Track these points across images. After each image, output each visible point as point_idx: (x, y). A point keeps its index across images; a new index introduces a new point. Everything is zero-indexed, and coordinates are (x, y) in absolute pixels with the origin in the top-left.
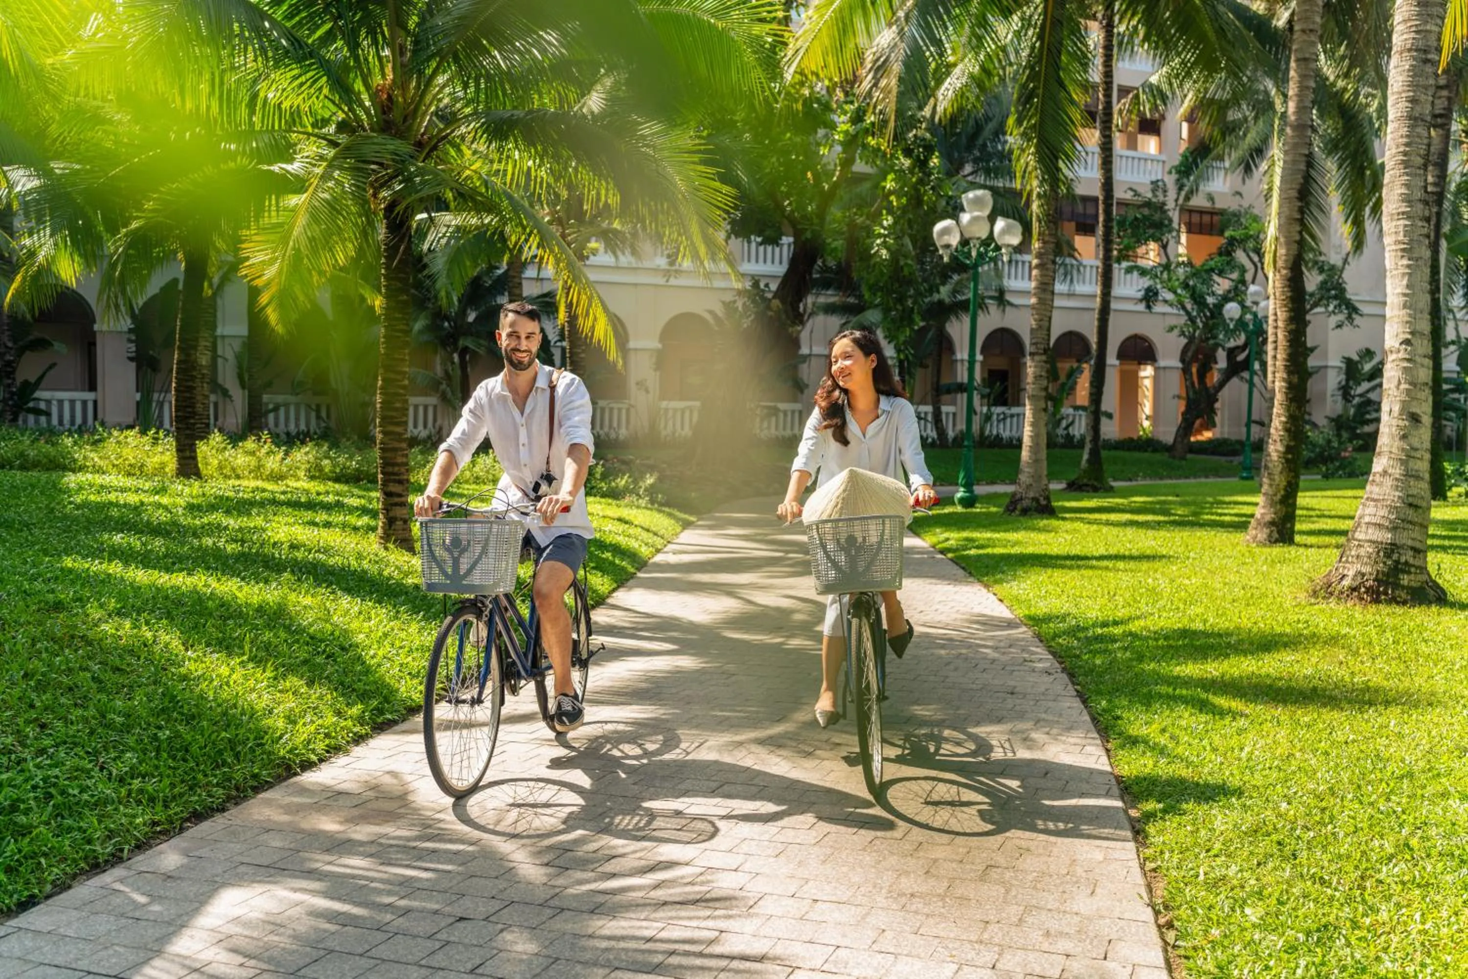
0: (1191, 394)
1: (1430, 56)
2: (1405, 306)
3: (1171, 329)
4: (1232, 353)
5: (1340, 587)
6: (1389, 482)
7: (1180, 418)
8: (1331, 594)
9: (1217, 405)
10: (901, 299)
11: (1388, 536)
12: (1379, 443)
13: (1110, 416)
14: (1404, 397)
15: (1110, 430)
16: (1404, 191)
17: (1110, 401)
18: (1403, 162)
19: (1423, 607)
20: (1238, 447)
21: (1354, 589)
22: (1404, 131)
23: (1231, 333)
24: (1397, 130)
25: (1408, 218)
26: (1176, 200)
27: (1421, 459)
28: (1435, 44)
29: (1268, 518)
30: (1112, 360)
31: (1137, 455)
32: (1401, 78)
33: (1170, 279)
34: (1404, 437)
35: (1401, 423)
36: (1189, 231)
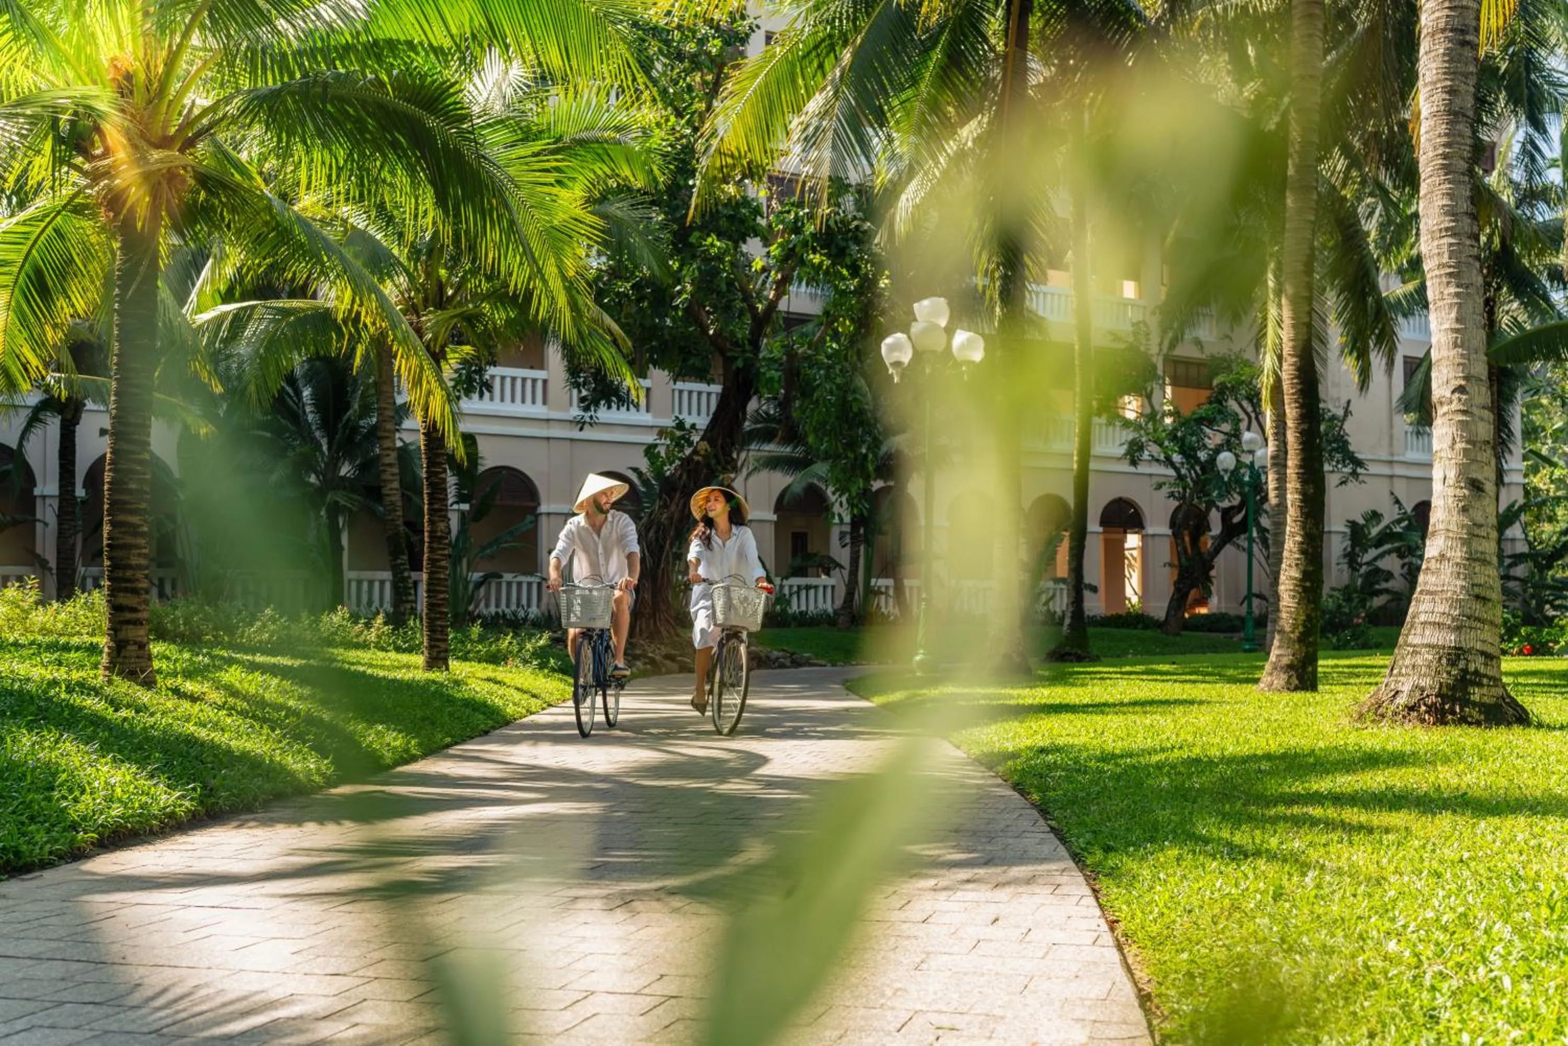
0: (1183, 560)
1: (1468, 38)
2: (1455, 345)
3: (1159, 486)
4: (1226, 514)
5: (1393, 707)
6: (1447, 570)
7: (1172, 589)
8: (1383, 716)
9: (1213, 573)
10: (852, 445)
11: (1450, 639)
12: (1432, 520)
13: (1094, 589)
14: (1460, 459)
15: (1095, 605)
16: (1445, 202)
17: (1094, 572)
18: (1444, 167)
19: (1502, 729)
20: (1237, 623)
21: (1411, 709)
22: (1443, 128)
23: (1226, 490)
24: (1433, 128)
25: (1454, 235)
26: (1161, 344)
27: (1487, 538)
28: (1474, 23)
29: (1285, 661)
30: (1094, 526)
31: (1125, 631)
32: (1434, 65)
33: (1155, 431)
34: (1464, 510)
35: (1459, 492)
36: (1174, 384)
